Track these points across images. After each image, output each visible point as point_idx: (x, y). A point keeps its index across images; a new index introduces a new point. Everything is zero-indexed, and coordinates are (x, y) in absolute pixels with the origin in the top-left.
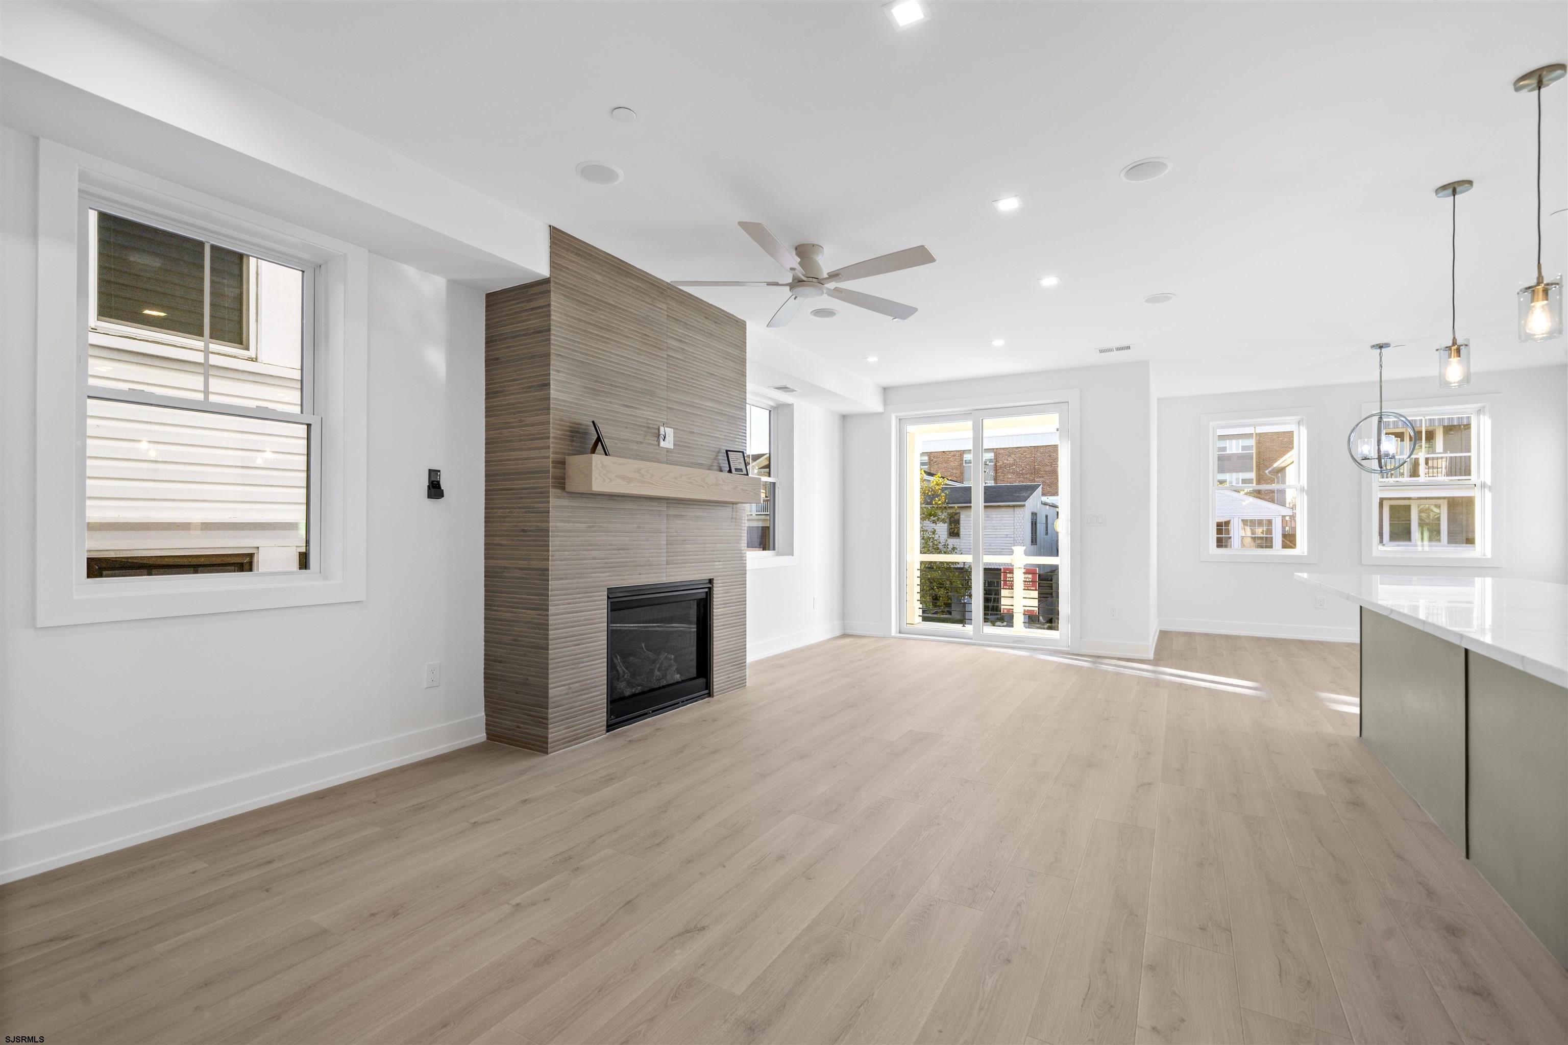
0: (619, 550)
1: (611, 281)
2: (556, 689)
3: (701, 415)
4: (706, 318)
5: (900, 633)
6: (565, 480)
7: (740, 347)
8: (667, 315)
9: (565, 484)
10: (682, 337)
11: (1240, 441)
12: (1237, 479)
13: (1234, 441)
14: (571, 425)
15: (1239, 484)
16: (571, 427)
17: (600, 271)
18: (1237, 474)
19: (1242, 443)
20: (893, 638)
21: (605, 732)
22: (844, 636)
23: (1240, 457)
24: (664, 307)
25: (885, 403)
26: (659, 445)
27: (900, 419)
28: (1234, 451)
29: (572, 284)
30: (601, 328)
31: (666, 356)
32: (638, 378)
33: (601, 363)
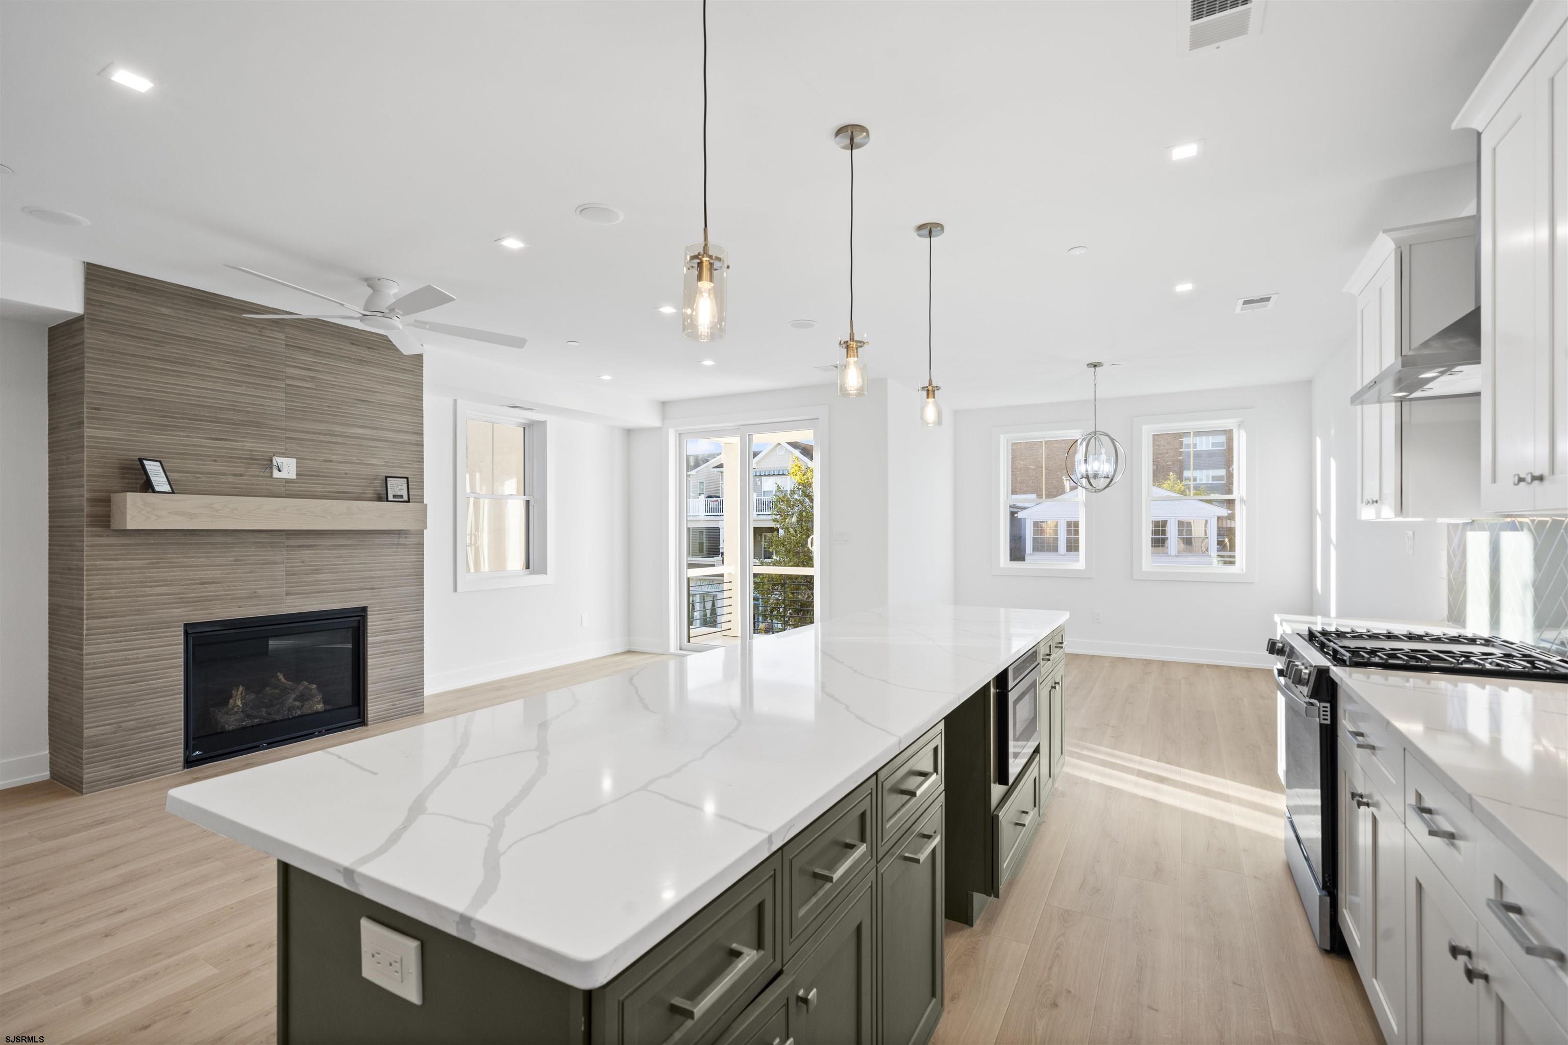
0: (203, 584)
1: (188, 314)
2: (97, 729)
3: (344, 444)
4: (353, 344)
5: (680, 649)
6: (110, 517)
7: (413, 371)
8: (286, 345)
9: (110, 522)
10: (311, 365)
11: (1211, 437)
12: (1207, 476)
13: (1204, 438)
14: (120, 461)
15: (1209, 481)
16: (121, 464)
17: (170, 305)
18: (1208, 471)
19: (1211, 439)
20: (672, 654)
21: (181, 768)
22: (629, 652)
23: (1210, 454)
24: (281, 336)
25: (664, 417)
26: (271, 476)
27: (679, 434)
28: (1204, 448)
29: (120, 320)
30: (171, 362)
31: (284, 386)
32: (235, 410)
33: (169, 397)
